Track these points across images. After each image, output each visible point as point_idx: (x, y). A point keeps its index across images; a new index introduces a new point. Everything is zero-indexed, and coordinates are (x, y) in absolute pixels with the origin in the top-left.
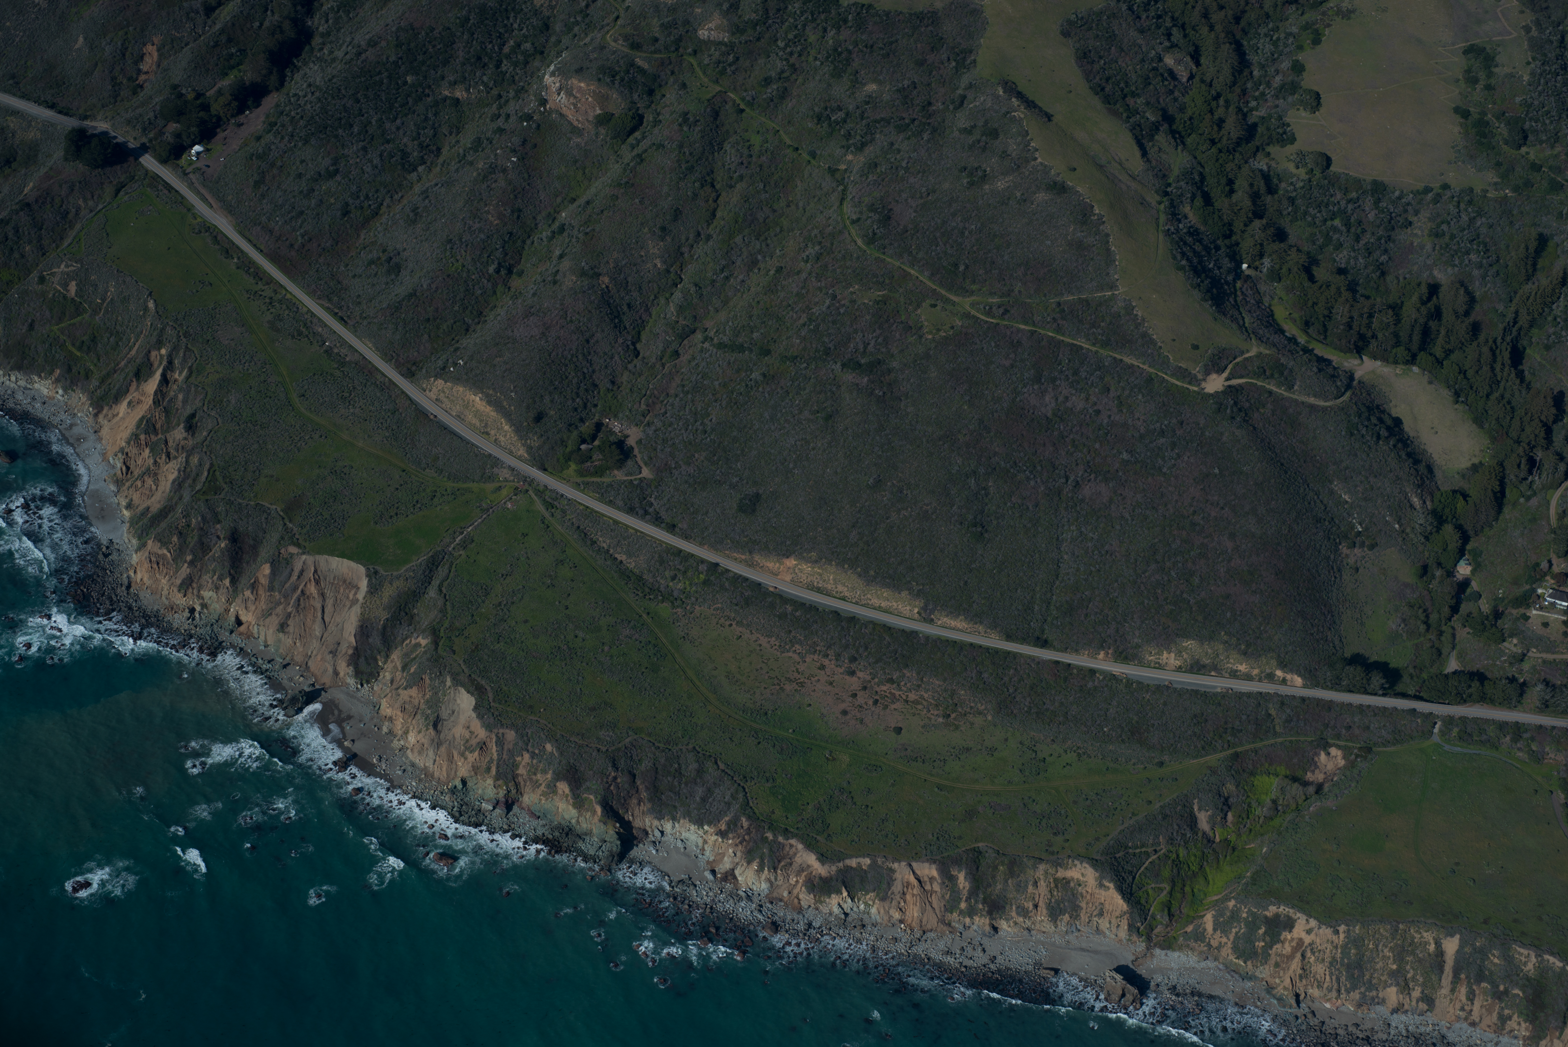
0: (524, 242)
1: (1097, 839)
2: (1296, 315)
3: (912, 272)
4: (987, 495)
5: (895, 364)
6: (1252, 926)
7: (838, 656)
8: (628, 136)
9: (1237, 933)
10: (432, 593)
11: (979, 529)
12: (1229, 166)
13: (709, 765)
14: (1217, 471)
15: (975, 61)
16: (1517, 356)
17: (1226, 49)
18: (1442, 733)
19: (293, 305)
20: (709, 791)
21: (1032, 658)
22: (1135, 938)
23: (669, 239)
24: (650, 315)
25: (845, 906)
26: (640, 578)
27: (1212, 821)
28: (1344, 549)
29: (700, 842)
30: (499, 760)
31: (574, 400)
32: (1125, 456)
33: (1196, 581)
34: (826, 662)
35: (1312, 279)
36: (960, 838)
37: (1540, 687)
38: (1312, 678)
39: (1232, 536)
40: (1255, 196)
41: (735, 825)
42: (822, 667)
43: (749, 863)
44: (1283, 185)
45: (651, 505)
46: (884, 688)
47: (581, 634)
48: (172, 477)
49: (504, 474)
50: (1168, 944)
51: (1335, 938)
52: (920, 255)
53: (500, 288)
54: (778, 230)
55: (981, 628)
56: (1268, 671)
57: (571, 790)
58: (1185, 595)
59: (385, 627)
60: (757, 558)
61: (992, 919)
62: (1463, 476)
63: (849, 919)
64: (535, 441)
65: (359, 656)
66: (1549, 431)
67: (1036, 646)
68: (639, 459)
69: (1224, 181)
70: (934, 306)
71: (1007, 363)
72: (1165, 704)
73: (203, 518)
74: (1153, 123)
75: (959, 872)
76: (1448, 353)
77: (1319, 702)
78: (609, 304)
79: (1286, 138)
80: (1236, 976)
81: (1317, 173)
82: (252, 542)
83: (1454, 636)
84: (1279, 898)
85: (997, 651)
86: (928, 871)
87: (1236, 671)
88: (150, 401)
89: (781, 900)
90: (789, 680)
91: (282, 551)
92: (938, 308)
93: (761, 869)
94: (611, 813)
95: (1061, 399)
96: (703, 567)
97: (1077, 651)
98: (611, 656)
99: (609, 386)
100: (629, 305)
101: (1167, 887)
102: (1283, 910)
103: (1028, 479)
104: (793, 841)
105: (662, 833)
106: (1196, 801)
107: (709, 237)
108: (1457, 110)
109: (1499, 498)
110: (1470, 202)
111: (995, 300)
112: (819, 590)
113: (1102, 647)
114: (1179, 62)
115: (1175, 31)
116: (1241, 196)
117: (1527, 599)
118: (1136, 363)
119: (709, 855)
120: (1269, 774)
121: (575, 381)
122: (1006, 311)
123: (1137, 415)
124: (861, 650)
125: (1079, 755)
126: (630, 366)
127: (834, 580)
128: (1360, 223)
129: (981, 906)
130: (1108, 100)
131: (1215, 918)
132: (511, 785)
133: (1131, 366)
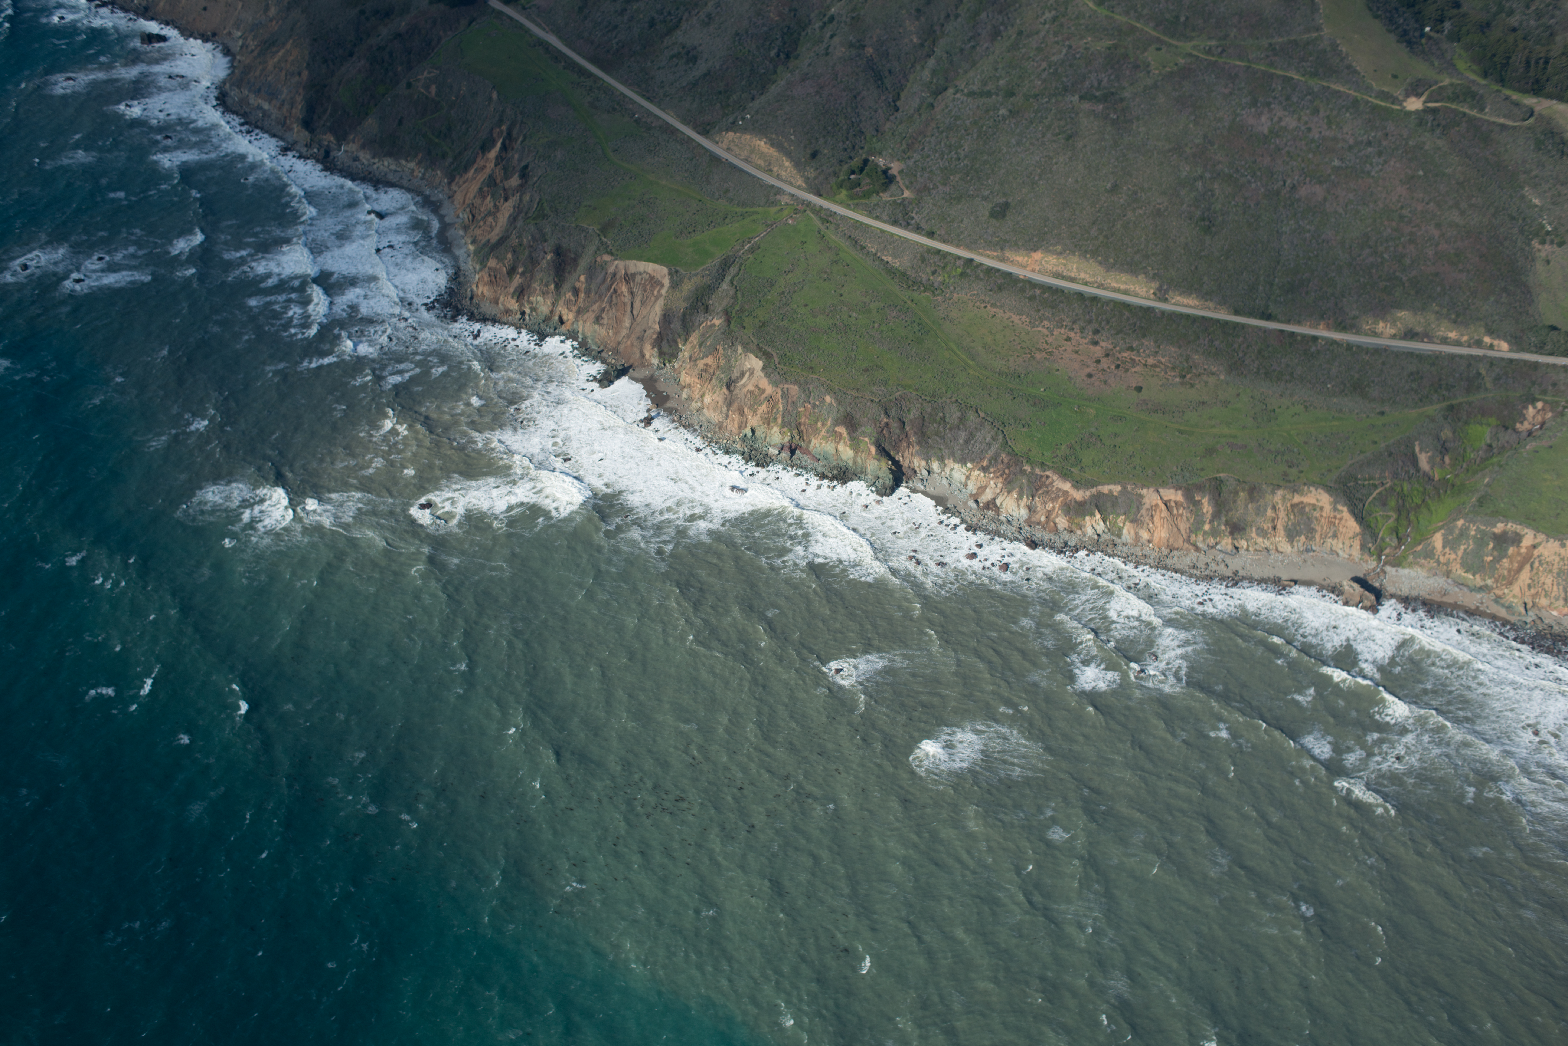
0: (799, 34)
2: (1475, 67)
3: (1138, 25)
4: (1213, 195)
5: (1126, 94)
6: (1481, 542)
7: (1082, 330)
9: (1465, 550)
10: (725, 286)
11: (1207, 223)
13: (971, 416)
14: (1421, 173)
19: (608, 90)
20: (971, 435)
21: (1259, 328)
22: (1366, 557)
23: (923, 19)
24: (908, 80)
25: (1098, 528)
26: (904, 274)
27: (1431, 461)
28: (1535, 244)
29: (963, 479)
30: (784, 411)
31: (844, 143)
32: (1336, 163)
34: (1072, 334)
36: (1202, 470)
38: (1517, 343)
39: (1438, 226)
41: (996, 460)
42: (1068, 339)
43: (1009, 492)
45: (912, 218)
46: (1125, 355)
47: (854, 315)
48: (508, 213)
49: (785, 199)
50: (1397, 563)
51: (1562, 551)
52: (1145, 11)
53: (780, 69)
55: (1211, 305)
56: (1476, 338)
57: (849, 433)
58: (1398, 274)
59: (684, 315)
60: (1008, 254)
61: (1234, 539)
63: (1101, 540)
64: (811, 173)
65: (662, 340)
67: (1261, 319)
68: (901, 184)
70: (1159, 49)
71: (1227, 91)
72: (1383, 363)
73: (533, 238)
75: (1203, 497)
77: (1526, 362)
78: (873, 69)
80: (1465, 589)
82: (573, 256)
84: (1507, 516)
85: (1227, 323)
86: (1174, 495)
87: (1447, 338)
88: (492, 165)
89: (1039, 524)
90: (1039, 350)
91: (598, 259)
92: (1163, 51)
93: (1020, 497)
94: (884, 453)
95: (1276, 119)
96: (959, 263)
97: (1299, 322)
98: (882, 332)
99: (874, 133)
100: (890, 71)
101: (1394, 515)
102: (1512, 527)
103: (1249, 182)
104: (1049, 473)
105: (929, 471)
106: (1417, 443)
107: (957, 16)
112: (1063, 278)
113: (1322, 319)
118: (1342, 89)
119: (972, 487)
120: (1481, 424)
121: (845, 128)
122: (1223, 51)
123: (1345, 131)
124: (1103, 323)
125: (1306, 407)
126: (892, 118)
127: (1077, 268)
129: (1223, 527)
131: (1445, 536)
132: (795, 432)
133: (1339, 92)
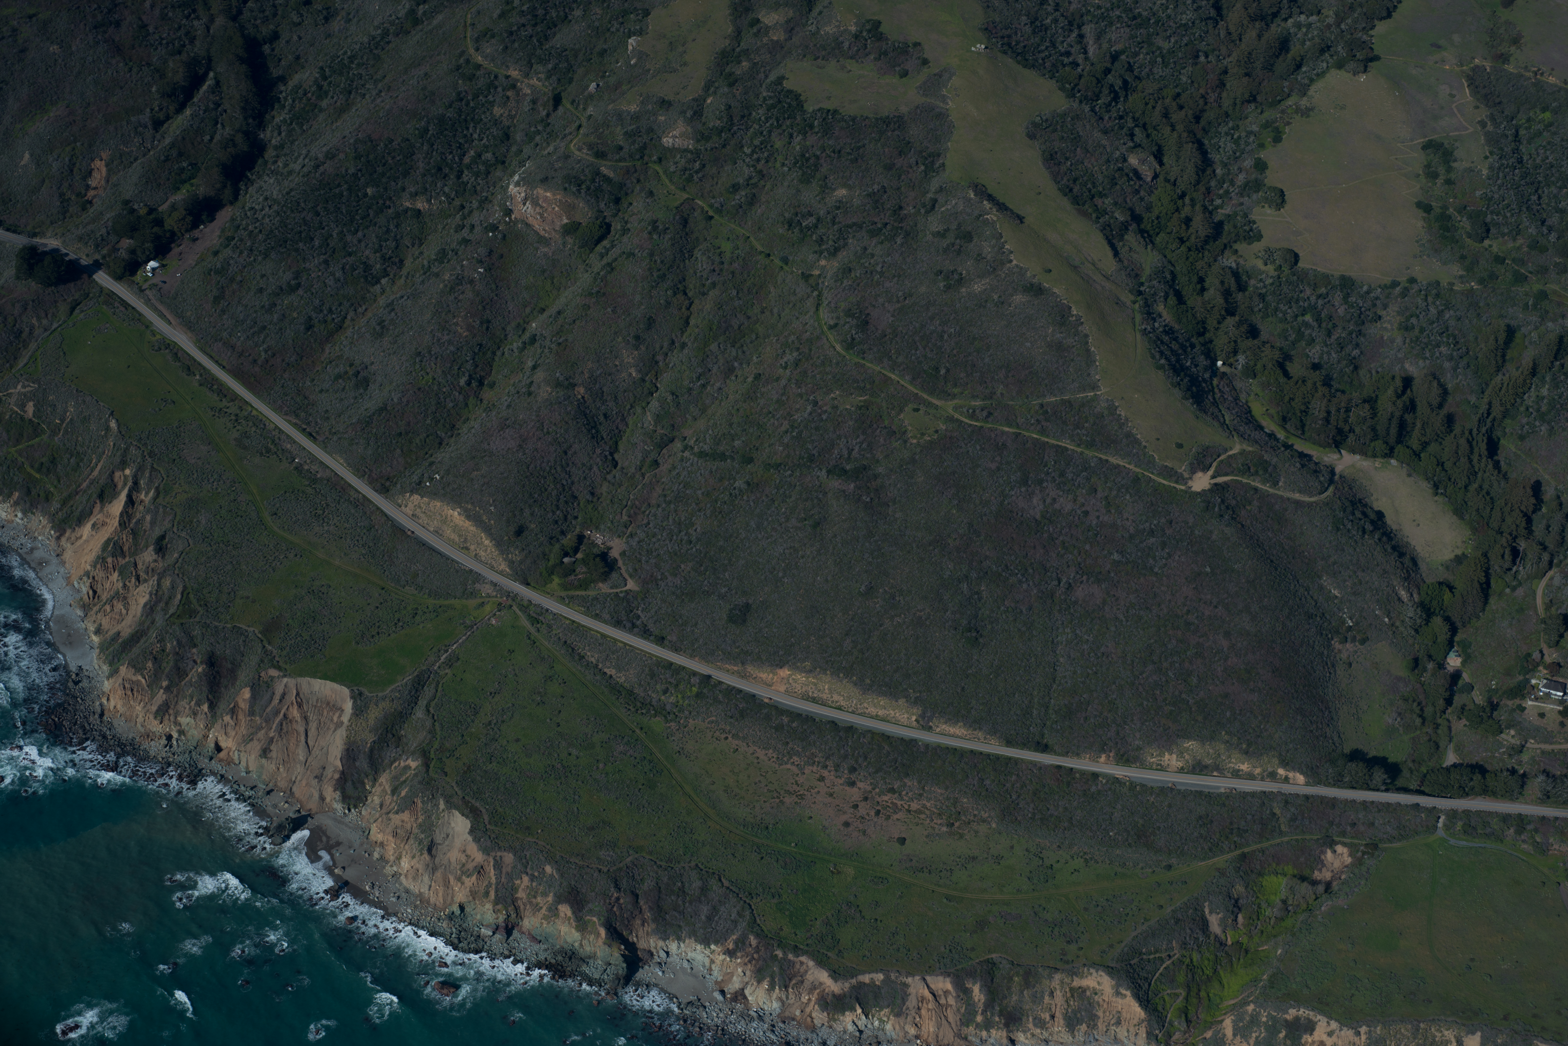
0: (494, 353)
1: (1111, 946)
2: (1272, 411)
3: (893, 376)
4: (980, 599)
5: (881, 470)
6: (1273, 1030)
7: (837, 767)
8: (596, 245)
9: (1257, 1038)
10: (419, 713)
11: (974, 634)
12: (1200, 264)
13: (713, 883)
14: (1208, 569)
15: (943, 165)
16: (1493, 447)
17: (1189, 148)
18: (1447, 827)
19: (259, 422)
20: (715, 910)
21: (1034, 764)
23: (643, 348)
24: (627, 425)
25: (859, 1023)
26: (630, 693)
27: (1223, 923)
28: (1336, 644)
29: (707, 961)
30: (497, 884)
31: (554, 513)
32: (1116, 556)
33: (1194, 680)
34: (825, 773)
35: (1286, 374)
36: (973, 949)
37: (1541, 778)
38: (1314, 776)
39: (1227, 634)
40: (1227, 294)
41: (744, 943)
42: (822, 779)
43: (759, 982)
44: (1252, 282)
45: (639, 617)
46: (886, 798)
47: (574, 752)
48: (143, 601)
49: (487, 589)
51: (1356, 1039)
52: (900, 359)
53: (472, 401)
54: (754, 336)
55: (980, 734)
56: (1270, 769)
57: (574, 913)
58: (1184, 696)
59: (372, 750)
60: (750, 669)
61: (1009, 1031)
62: (1447, 568)
63: (864, 1036)
64: (516, 555)
65: (346, 781)
66: (1529, 521)
67: (1036, 750)
68: (623, 571)
69: (1195, 279)
70: (917, 410)
71: (993, 466)
72: (1170, 806)
73: (179, 643)
74: (1122, 223)
75: (974, 984)
76: (1425, 445)
77: (1322, 799)
78: (585, 415)
79: (1253, 235)
81: (1286, 270)
82: (230, 666)
83: (1450, 728)
84: (1298, 1001)
85: (998, 758)
86: (943, 984)
87: (1239, 771)
88: (116, 523)
89: (793, 1019)
90: (789, 792)
91: (263, 674)
92: (921, 412)
93: (772, 988)
94: (616, 935)
95: (1048, 501)
96: (695, 680)
97: (1078, 755)
98: (607, 774)
99: (589, 497)
100: (605, 416)
101: (1183, 993)
102: (1303, 1012)
103: (1020, 582)
104: (803, 959)
105: (667, 953)
106: (1206, 904)
107: (683, 346)
108: (1419, 205)
109: (1485, 589)
110: (1438, 295)
111: (978, 403)
112: (814, 700)
113: (1103, 750)
114: (1143, 162)
115: (1137, 131)
116: (1213, 294)
117: (1522, 690)
118: (1121, 463)
119: (717, 974)
120: (1276, 874)
121: (554, 493)
122: (990, 414)
123: (1125, 516)
124: (860, 760)
125: (1086, 860)
126: (609, 477)
127: (830, 689)
128: (1330, 318)
129: (997, 1019)
130: (1076, 201)
131: (1235, 1023)
132: (511, 909)
133: (1117, 466)
